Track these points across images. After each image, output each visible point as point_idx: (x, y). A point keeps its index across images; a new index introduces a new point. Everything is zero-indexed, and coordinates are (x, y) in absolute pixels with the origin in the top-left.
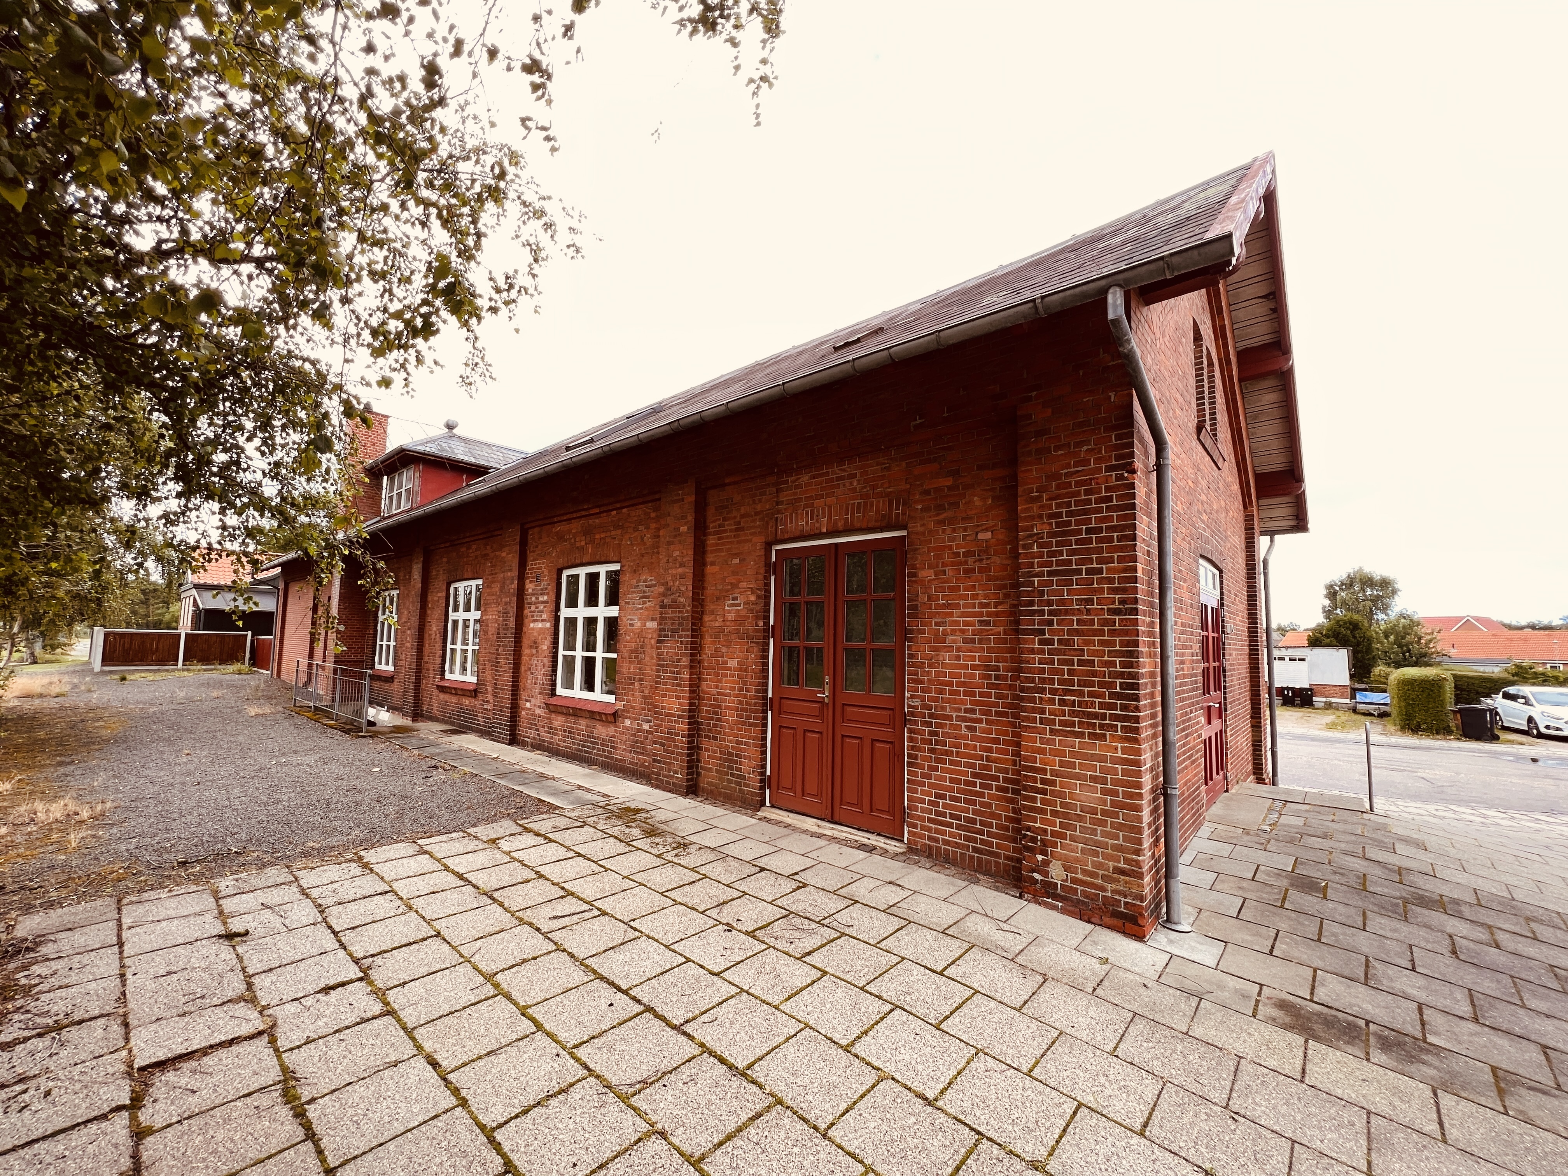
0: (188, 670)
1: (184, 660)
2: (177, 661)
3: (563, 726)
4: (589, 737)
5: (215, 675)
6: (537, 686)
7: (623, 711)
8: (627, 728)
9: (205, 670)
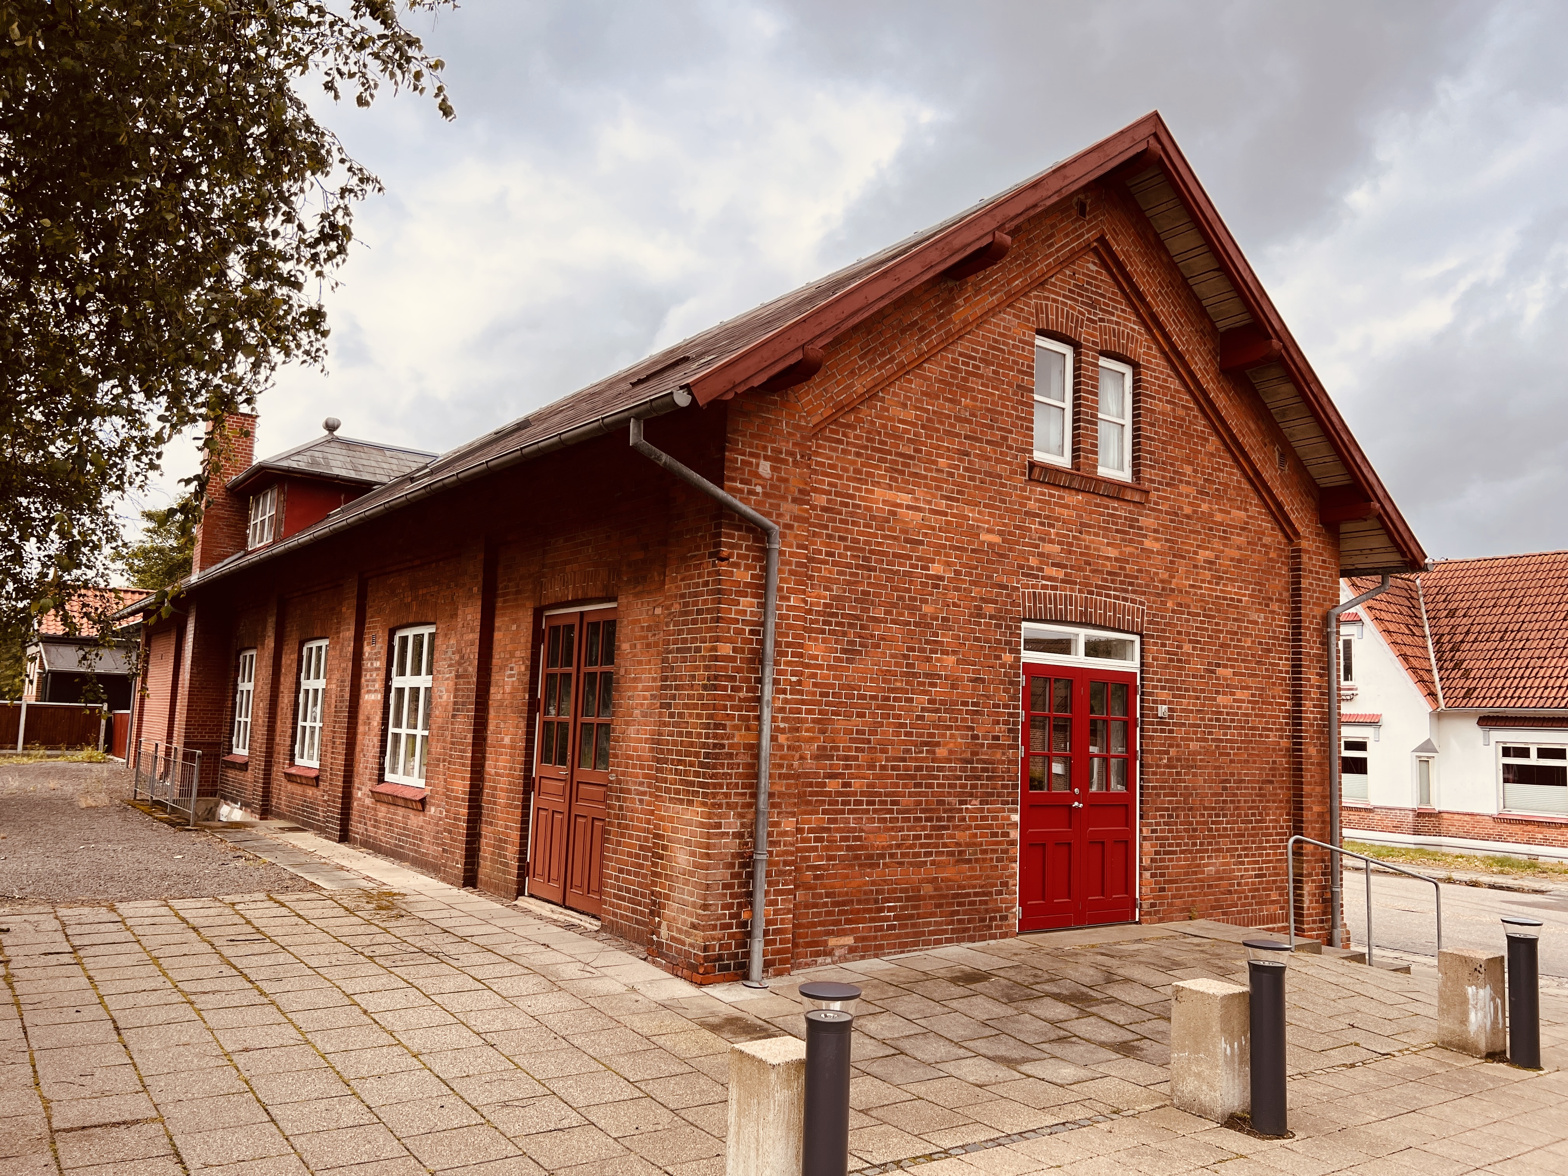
0: (28, 755)
1: (24, 743)
2: (16, 743)
3: (385, 817)
4: (404, 829)
5: (61, 762)
6: (368, 771)
7: (432, 797)
8: (431, 817)
9: (49, 756)
